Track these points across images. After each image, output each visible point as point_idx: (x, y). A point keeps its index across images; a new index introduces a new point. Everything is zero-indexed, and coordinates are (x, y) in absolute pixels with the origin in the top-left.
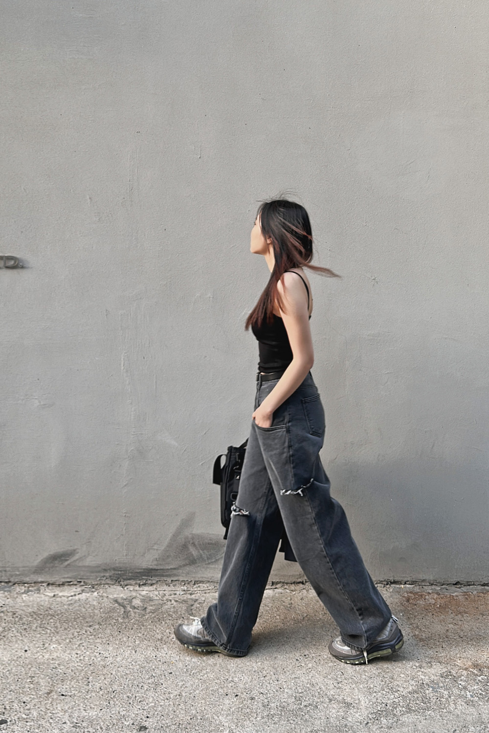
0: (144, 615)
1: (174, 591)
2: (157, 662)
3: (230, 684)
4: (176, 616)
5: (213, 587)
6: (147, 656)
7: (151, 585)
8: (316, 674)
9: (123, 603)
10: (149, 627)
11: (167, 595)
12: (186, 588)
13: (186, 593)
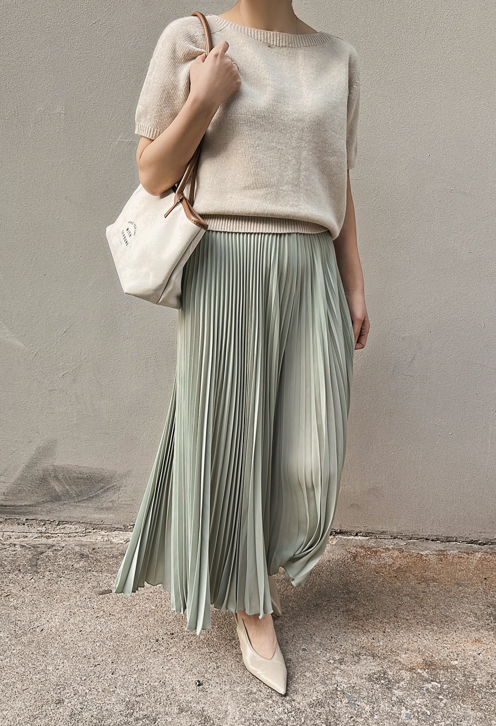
1: (26, 533)
3: (37, 677)
4: (10, 569)
5: (84, 529)
8: (177, 665)
11: (13, 537)
12: (43, 529)
13: (42, 536)
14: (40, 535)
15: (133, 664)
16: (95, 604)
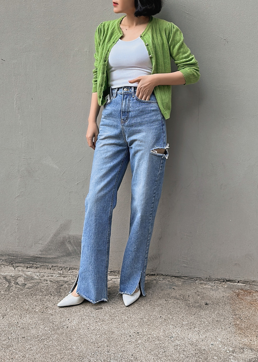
0: (22, 290)
1: (52, 274)
2: (17, 327)
3: (68, 352)
4: (46, 293)
6: (10, 322)
7: (36, 268)
8: (142, 349)
9: (10, 279)
10: (22, 299)
11: (45, 276)
12: (61, 272)
13: (61, 276)
14: (60, 275)
15: (118, 348)
16: (94, 314)
